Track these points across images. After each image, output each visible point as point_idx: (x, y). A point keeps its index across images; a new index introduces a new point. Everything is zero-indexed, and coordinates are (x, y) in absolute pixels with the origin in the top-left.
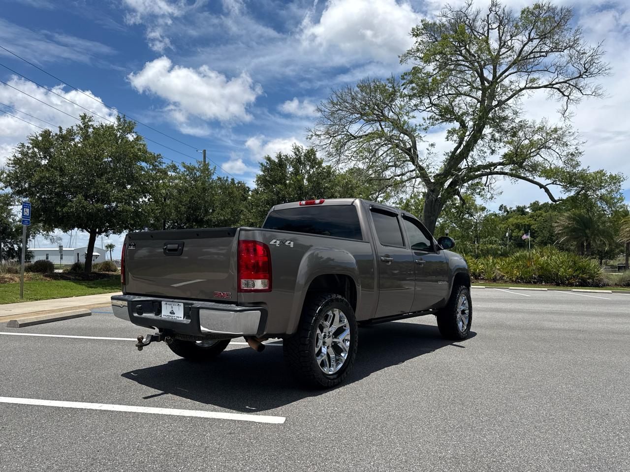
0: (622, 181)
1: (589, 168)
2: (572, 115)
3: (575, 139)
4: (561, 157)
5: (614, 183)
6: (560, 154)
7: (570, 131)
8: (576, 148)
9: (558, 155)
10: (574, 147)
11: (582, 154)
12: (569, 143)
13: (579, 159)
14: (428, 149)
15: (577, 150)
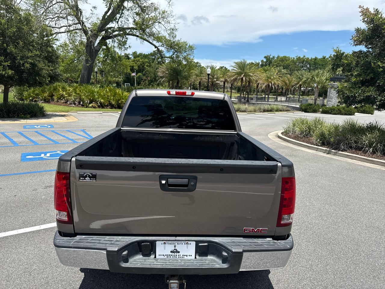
0: (195, 49)
1: (181, 40)
2: (173, 4)
3: (174, 20)
4: (167, 30)
5: (191, 50)
6: (166, 28)
7: (172, 14)
8: (174, 26)
9: (165, 29)
10: (173, 25)
11: (177, 30)
12: (170, 22)
13: (176, 33)
14: (91, 10)
15: (175, 27)
